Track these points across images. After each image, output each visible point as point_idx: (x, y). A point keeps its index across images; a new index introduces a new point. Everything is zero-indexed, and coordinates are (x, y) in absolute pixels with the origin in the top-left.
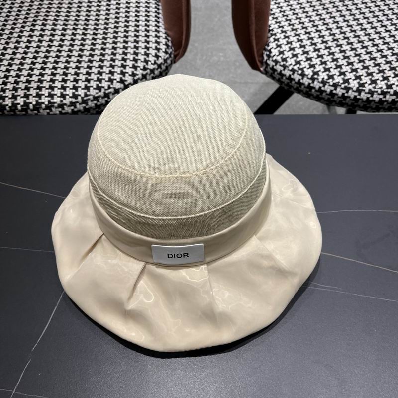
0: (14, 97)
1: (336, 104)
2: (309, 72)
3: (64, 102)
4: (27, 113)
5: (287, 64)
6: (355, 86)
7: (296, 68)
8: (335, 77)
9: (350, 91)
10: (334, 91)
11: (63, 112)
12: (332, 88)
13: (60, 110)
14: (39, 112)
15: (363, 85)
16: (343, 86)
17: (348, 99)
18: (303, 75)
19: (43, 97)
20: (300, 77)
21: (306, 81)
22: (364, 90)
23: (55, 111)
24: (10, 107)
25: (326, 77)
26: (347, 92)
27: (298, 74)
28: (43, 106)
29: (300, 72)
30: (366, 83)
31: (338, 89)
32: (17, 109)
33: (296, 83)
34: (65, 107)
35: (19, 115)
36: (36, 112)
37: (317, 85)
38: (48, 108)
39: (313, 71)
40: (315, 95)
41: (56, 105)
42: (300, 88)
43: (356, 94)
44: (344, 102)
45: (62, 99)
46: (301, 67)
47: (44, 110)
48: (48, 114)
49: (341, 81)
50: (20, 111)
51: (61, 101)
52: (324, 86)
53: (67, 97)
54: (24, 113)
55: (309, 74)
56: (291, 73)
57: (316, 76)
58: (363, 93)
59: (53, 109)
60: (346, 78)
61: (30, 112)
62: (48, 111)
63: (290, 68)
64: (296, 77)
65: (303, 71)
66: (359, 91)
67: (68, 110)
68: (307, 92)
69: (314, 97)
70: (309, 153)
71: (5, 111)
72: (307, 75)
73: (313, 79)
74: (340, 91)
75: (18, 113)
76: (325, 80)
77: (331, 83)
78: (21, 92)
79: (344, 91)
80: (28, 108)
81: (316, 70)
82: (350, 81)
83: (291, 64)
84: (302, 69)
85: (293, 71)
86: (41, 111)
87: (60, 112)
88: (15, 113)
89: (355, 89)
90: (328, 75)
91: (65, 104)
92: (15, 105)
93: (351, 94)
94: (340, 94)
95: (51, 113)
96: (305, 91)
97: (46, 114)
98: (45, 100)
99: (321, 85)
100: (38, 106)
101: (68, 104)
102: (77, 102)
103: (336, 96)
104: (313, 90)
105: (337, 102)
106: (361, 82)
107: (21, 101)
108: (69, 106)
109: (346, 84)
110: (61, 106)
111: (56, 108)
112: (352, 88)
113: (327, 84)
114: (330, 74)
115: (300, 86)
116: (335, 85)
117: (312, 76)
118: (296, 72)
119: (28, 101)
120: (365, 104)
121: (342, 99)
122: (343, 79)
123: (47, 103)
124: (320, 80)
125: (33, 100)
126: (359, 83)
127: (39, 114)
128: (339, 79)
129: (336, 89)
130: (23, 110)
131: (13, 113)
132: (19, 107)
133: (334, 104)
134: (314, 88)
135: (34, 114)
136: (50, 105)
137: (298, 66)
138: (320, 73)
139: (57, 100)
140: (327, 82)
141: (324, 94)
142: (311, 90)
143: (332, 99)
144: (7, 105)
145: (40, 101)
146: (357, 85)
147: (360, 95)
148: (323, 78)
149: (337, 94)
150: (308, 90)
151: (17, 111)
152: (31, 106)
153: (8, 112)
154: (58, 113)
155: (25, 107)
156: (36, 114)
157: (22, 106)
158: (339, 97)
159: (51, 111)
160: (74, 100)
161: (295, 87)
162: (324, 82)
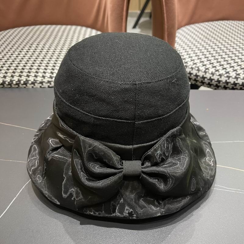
0: (12, 76)
1: (222, 88)
2: (203, 69)
3: (44, 80)
4: (19, 86)
5: (188, 65)
6: (233, 75)
7: (194, 66)
8: (220, 71)
9: (231, 78)
10: (220, 79)
11: (43, 86)
12: (219, 77)
13: (41, 85)
14: (27, 86)
15: (239, 74)
16: (226, 75)
17: (229, 84)
18: (198, 70)
19: (31, 77)
20: (197, 72)
21: (201, 74)
22: (240, 78)
23: (37, 85)
24: (8, 82)
25: (214, 71)
26: (229, 79)
27: (195, 70)
28: (30, 82)
29: (197, 69)
30: (241, 73)
31: (223, 77)
32: (12, 83)
33: (194, 76)
34: (44, 83)
35: (13, 88)
36: (25, 86)
37: (208, 76)
38: (33, 83)
39: (205, 68)
40: (207, 83)
41: (38, 82)
42: (197, 79)
43: (235, 80)
44: (227, 86)
45: (43, 78)
46: (197, 66)
47: (30, 84)
48: (33, 87)
49: (224, 73)
50: (14, 85)
51: (42, 80)
52: (213, 76)
53: (46, 78)
54: (17, 86)
55: (202, 70)
56: (191, 70)
57: (207, 71)
58: (239, 80)
59: (36, 84)
60: (227, 71)
61: (21, 85)
62: (33, 85)
63: (190, 67)
64: (194, 72)
65: (199, 68)
66: (237, 78)
67: (46, 85)
68: (202, 81)
69: (207, 84)
70: (207, 109)
71: (5, 85)
72: (201, 70)
73: (205, 72)
74: (224, 79)
75: (13, 86)
76: (213, 73)
77: (218, 74)
78: (17, 74)
79: (227, 79)
80: (20, 83)
81: (207, 67)
82: (230, 72)
83: (190, 65)
84: (198, 67)
85: (192, 68)
86: (28, 85)
87: (41, 87)
88: (11, 86)
89: (234, 77)
90: (215, 70)
91: (44, 82)
92: (11, 81)
93: (232, 80)
94: (224, 81)
95: (34, 87)
96: (200, 81)
97: (31, 87)
98: (31, 79)
99: (211, 75)
100: (26, 82)
101: (46, 82)
102: (52, 81)
103: (221, 82)
104: (206, 79)
105: (223, 87)
106: (238, 73)
107: (16, 79)
108: (46, 83)
109: (228, 74)
110: (42, 83)
111: (38, 84)
112: (231, 77)
113: (215, 75)
114: (217, 69)
115: (197, 78)
116: (220, 75)
117: (205, 70)
118: (194, 69)
119: (20, 79)
120: (241, 87)
121: (225, 84)
122: (225, 71)
123: (32, 80)
124: (210, 72)
125: (24, 79)
126: (236, 73)
127: (27, 87)
128: (222, 72)
129: (221, 77)
130: (17, 84)
131: (9, 86)
132: (14, 82)
133: (220, 88)
134: (206, 78)
135: (23, 87)
136: (34, 82)
137: (195, 65)
138: (210, 69)
139: (39, 79)
140: (214, 74)
141: (213, 81)
142: (204, 80)
143: (219, 85)
144: (7, 81)
145: (28, 79)
146: (235, 75)
147: (237, 80)
148: (212, 72)
149: (222, 81)
150: (202, 79)
151: (12, 85)
152: (22, 82)
153: (7, 85)
154: (39, 87)
155: (18, 82)
156: (25, 87)
157: (16, 82)
158: (223, 83)
159: (34, 85)
160: (50, 80)
161: (194, 79)
162: (213, 74)
